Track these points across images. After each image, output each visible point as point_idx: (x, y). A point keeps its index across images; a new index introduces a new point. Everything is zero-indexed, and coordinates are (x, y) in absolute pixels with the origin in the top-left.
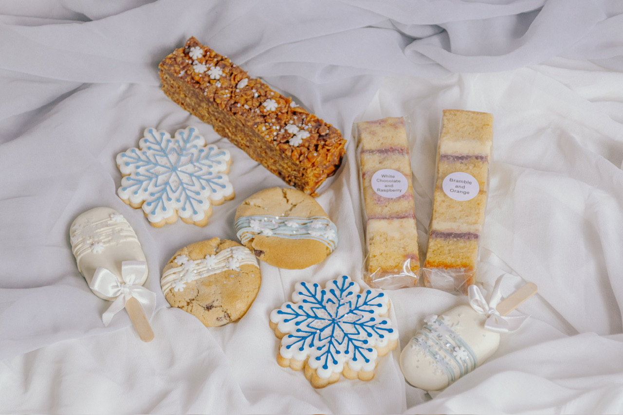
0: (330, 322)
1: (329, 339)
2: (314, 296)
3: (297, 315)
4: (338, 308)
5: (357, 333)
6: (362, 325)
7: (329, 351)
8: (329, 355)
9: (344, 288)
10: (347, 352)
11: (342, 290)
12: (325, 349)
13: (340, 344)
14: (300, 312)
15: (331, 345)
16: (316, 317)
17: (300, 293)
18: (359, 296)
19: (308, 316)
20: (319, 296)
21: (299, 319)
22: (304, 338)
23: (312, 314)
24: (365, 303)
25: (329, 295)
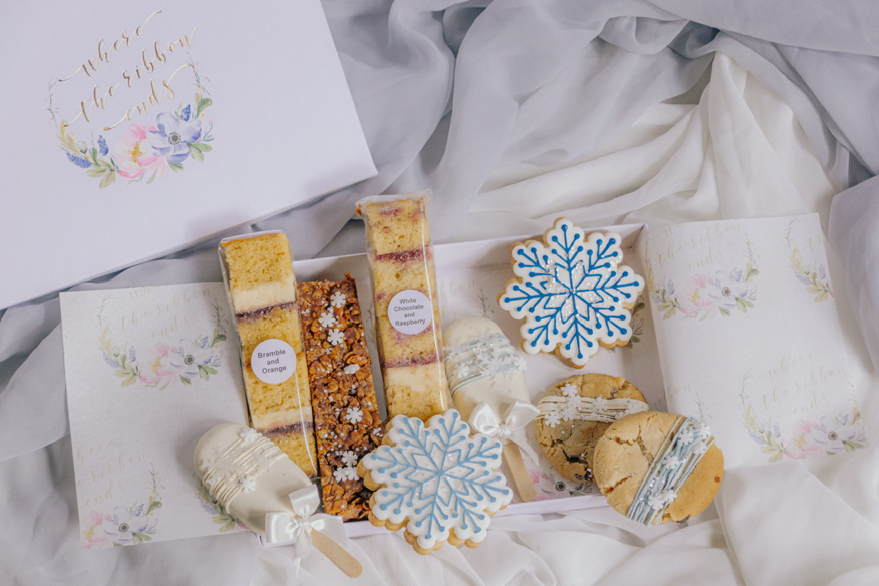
0: (571, 297)
1: (591, 310)
2: (529, 297)
3: (546, 327)
4: (557, 280)
5: (599, 277)
6: (591, 267)
7: (607, 318)
8: (612, 319)
9: (536, 261)
10: (616, 299)
11: (537, 264)
12: (602, 321)
13: (603, 301)
14: (543, 322)
15: (600, 311)
16: (559, 309)
17: (519, 309)
18: (554, 251)
19: (553, 316)
20: (532, 292)
21: (551, 327)
22: (577, 334)
23: (553, 311)
24: (567, 250)
25: (536, 282)
